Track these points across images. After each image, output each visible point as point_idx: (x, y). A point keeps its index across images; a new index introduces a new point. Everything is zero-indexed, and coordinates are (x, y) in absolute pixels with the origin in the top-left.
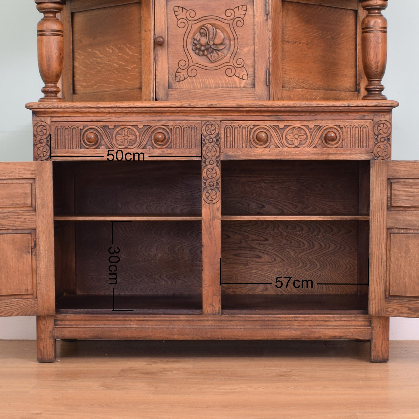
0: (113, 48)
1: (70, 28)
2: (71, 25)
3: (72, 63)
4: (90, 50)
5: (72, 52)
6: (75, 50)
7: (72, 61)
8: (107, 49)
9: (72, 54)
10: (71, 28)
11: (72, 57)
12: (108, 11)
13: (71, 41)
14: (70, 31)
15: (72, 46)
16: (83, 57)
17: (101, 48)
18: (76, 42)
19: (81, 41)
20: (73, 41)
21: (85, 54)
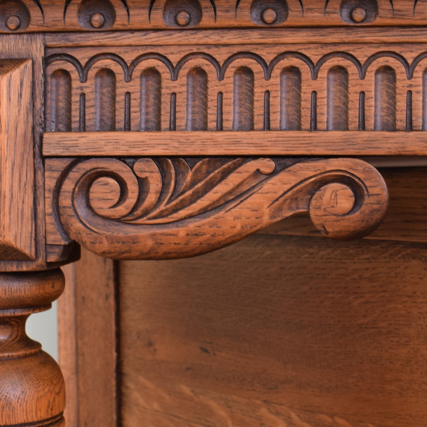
0: (293, 415)
1: (107, 285)
2: (112, 275)
3: (115, 417)
4: (186, 390)
5: (114, 375)
6: (127, 369)
7: (114, 407)
8: (264, 411)
9: (114, 382)
10: (112, 284)
11: (114, 394)
12: (268, 252)
13: (114, 335)
14: (107, 297)
15: (115, 354)
16: (156, 406)
17: (235, 397)
18: (129, 340)
19: (150, 344)
20: (119, 335)
21: (167, 397)
